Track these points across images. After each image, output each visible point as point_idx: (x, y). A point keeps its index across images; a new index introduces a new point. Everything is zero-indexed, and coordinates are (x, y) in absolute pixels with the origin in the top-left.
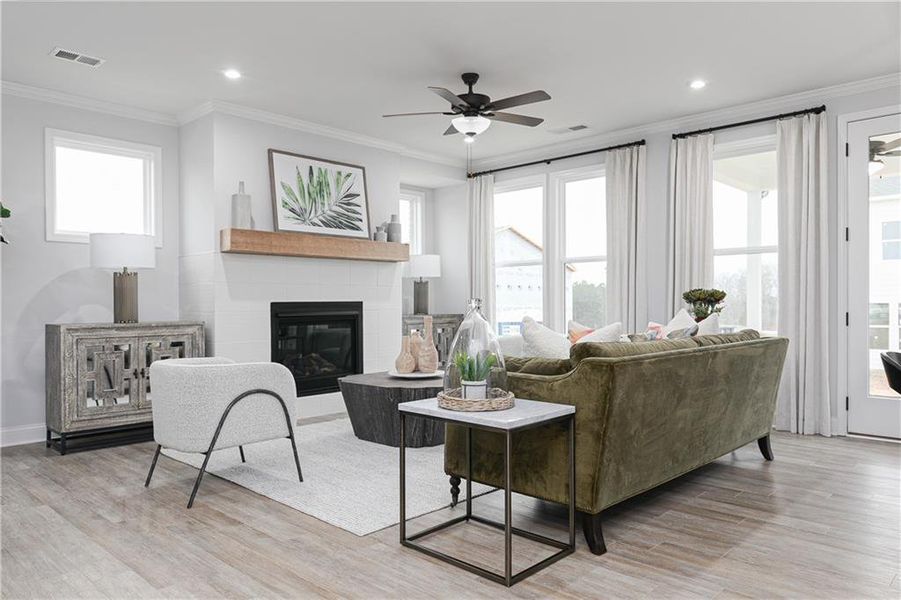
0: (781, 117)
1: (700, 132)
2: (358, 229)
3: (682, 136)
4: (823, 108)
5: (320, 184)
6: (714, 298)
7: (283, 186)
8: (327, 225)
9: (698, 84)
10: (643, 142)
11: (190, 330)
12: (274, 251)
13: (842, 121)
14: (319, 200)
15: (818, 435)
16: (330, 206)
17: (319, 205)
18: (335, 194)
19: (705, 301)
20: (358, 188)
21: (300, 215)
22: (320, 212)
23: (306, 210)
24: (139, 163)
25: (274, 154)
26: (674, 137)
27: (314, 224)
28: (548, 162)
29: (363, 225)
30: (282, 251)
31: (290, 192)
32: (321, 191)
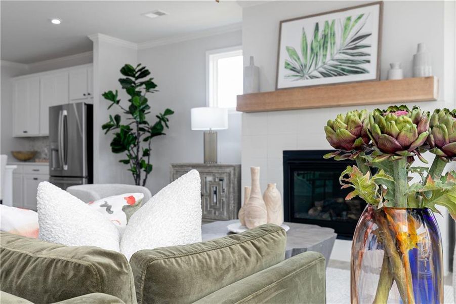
2: (362, 71)
5: (325, 36)
7: (288, 49)
8: (325, 75)
11: (228, 170)
12: (268, 108)
14: (321, 53)
17: (320, 57)
18: (340, 41)
20: (371, 29)
22: (320, 64)
23: (305, 66)
25: (283, 24)
27: (312, 77)
29: (372, 66)
30: (274, 107)
31: (293, 53)
32: (325, 42)
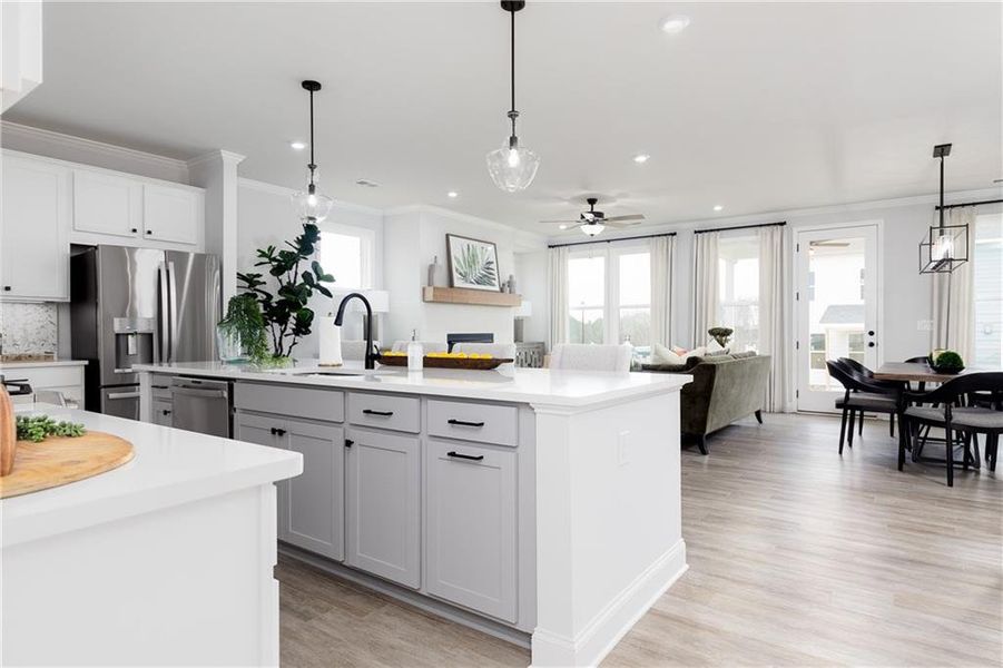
0: (761, 226)
1: (712, 231)
2: (494, 285)
3: (700, 232)
4: (785, 223)
5: (473, 256)
6: (727, 332)
7: (455, 257)
8: (478, 283)
9: (718, 208)
10: (675, 234)
12: (454, 301)
13: (795, 230)
14: (473, 266)
15: (782, 412)
16: (479, 271)
17: (474, 270)
18: (481, 263)
19: (721, 334)
20: (493, 259)
21: (464, 276)
22: (474, 275)
23: (467, 274)
24: (357, 240)
25: (451, 238)
26: (696, 232)
27: (472, 283)
28: (609, 241)
29: (496, 282)
30: (458, 301)
31: (458, 262)
32: (474, 260)
